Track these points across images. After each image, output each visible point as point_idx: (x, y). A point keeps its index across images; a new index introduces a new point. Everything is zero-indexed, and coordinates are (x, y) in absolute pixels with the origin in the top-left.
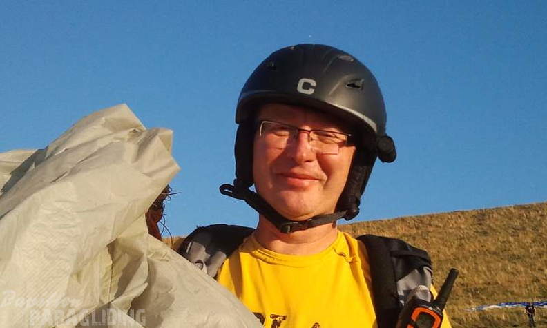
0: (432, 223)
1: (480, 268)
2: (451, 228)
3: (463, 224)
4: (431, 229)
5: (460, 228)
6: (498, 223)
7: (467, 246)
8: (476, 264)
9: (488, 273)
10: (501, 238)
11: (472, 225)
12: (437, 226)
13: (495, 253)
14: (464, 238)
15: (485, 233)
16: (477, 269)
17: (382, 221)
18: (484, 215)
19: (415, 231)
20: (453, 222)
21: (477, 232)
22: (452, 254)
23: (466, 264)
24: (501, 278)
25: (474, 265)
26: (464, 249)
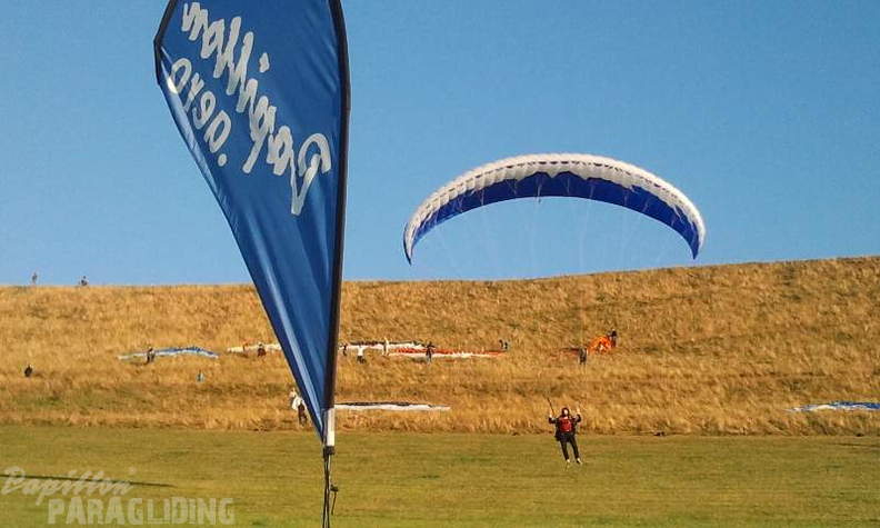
0: (715, 279)
1: (794, 351)
2: (745, 288)
3: (762, 282)
4: (715, 288)
5: (759, 289)
6: (815, 284)
7: (770, 317)
8: (788, 344)
9: (807, 359)
10: (821, 307)
11: (775, 285)
12: (723, 285)
13: (814, 329)
14: (764, 304)
15: (797, 299)
16: (790, 351)
17: (639, 273)
18: (792, 270)
19: (689, 290)
20: (746, 278)
21: (785, 296)
22: (750, 328)
23: (772, 343)
24: (828, 366)
25: (785, 345)
26: (766, 320)
